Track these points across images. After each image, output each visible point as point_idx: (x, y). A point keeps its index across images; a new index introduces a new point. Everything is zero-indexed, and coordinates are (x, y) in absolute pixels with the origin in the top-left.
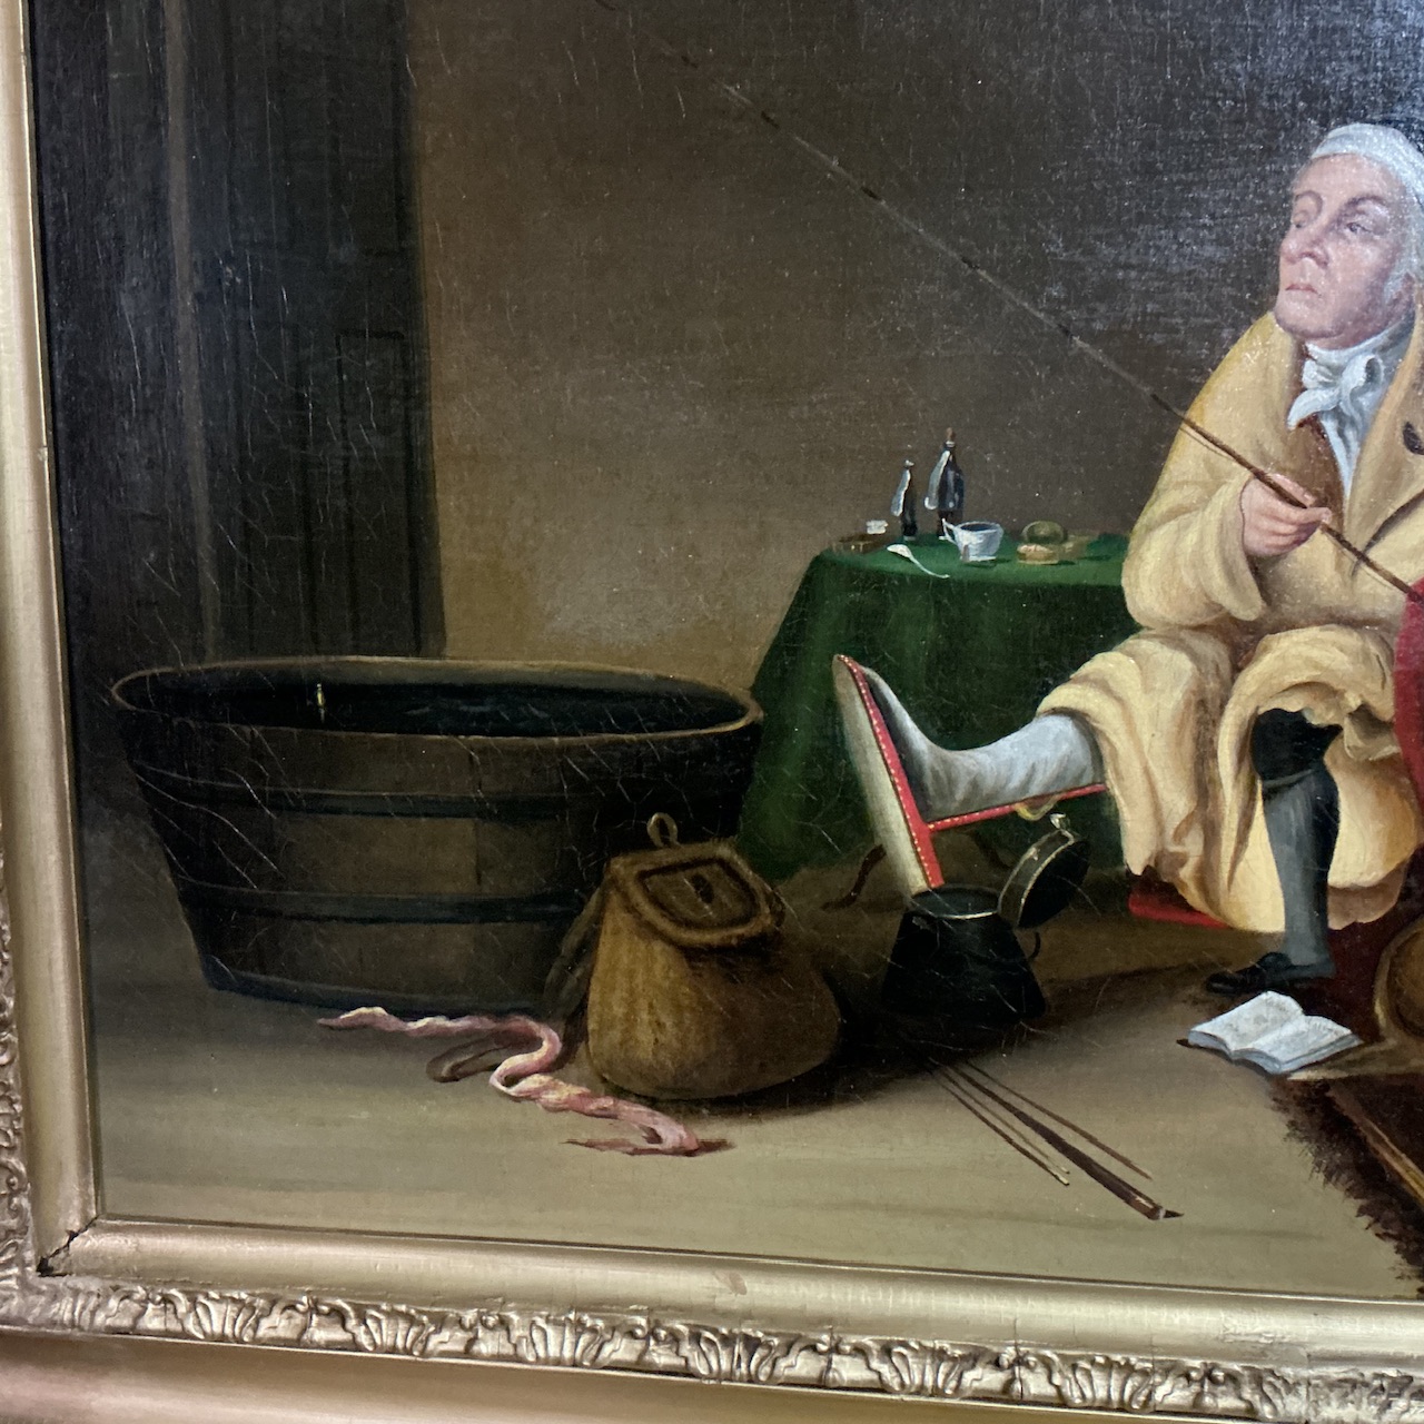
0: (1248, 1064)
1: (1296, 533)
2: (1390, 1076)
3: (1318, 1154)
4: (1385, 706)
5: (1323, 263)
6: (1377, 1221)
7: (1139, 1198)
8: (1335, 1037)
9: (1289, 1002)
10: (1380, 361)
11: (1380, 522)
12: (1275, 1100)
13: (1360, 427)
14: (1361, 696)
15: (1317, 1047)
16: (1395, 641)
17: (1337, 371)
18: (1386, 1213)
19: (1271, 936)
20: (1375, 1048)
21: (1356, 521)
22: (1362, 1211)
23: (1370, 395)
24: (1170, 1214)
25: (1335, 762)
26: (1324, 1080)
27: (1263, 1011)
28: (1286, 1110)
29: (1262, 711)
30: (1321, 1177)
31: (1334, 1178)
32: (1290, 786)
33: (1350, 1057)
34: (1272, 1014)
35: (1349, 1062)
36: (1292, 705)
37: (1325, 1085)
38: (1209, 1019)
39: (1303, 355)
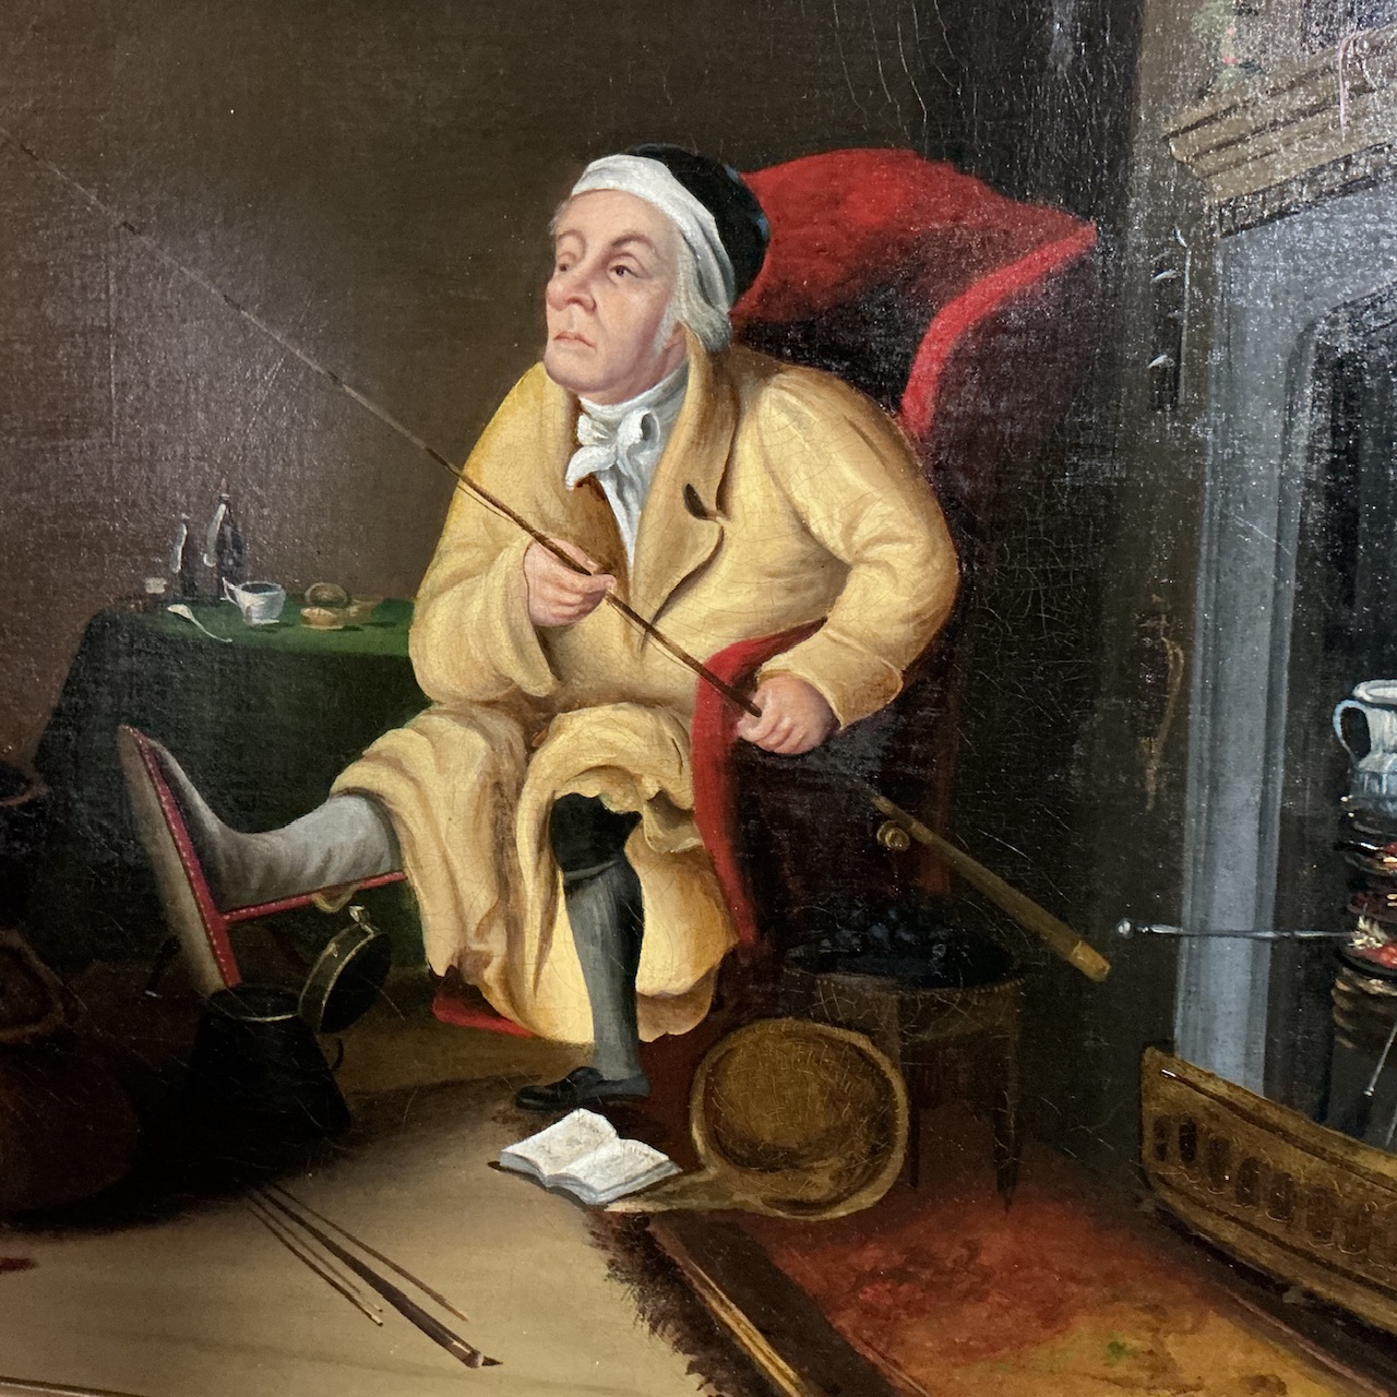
0: (562, 1191)
1: (583, 603)
2: (712, 1212)
3: (642, 1298)
4: (684, 795)
5: (592, 309)
6: (709, 1380)
7: (455, 1343)
8: (652, 1164)
9: (600, 1121)
10: (656, 418)
11: (666, 592)
12: (593, 1233)
13: (639, 488)
14: (659, 782)
15: (633, 1173)
16: (689, 724)
17: (612, 427)
18: (718, 1372)
19: (580, 1047)
20: (696, 1178)
21: (642, 590)
22: (692, 1368)
23: (647, 453)
24: (490, 1362)
25: (636, 855)
26: (643, 1213)
27: (576, 1133)
28: (605, 1247)
29: (558, 796)
30: (646, 1327)
31: (659, 1328)
32: (592, 878)
33: (670, 1188)
34: (584, 1136)
35: (667, 1193)
36: (590, 789)
37: (645, 1218)
38: (520, 1141)
39: (577, 409)
